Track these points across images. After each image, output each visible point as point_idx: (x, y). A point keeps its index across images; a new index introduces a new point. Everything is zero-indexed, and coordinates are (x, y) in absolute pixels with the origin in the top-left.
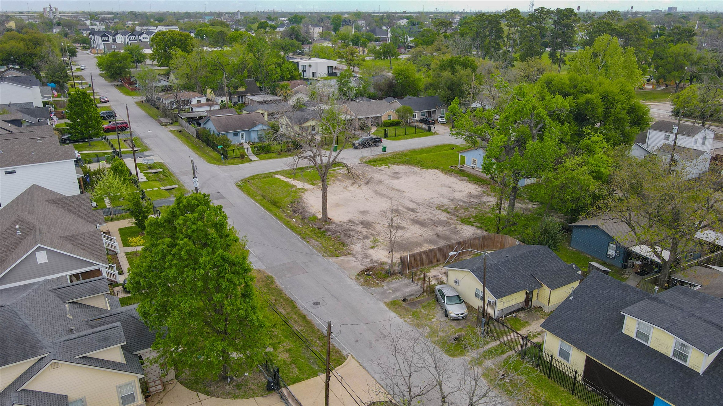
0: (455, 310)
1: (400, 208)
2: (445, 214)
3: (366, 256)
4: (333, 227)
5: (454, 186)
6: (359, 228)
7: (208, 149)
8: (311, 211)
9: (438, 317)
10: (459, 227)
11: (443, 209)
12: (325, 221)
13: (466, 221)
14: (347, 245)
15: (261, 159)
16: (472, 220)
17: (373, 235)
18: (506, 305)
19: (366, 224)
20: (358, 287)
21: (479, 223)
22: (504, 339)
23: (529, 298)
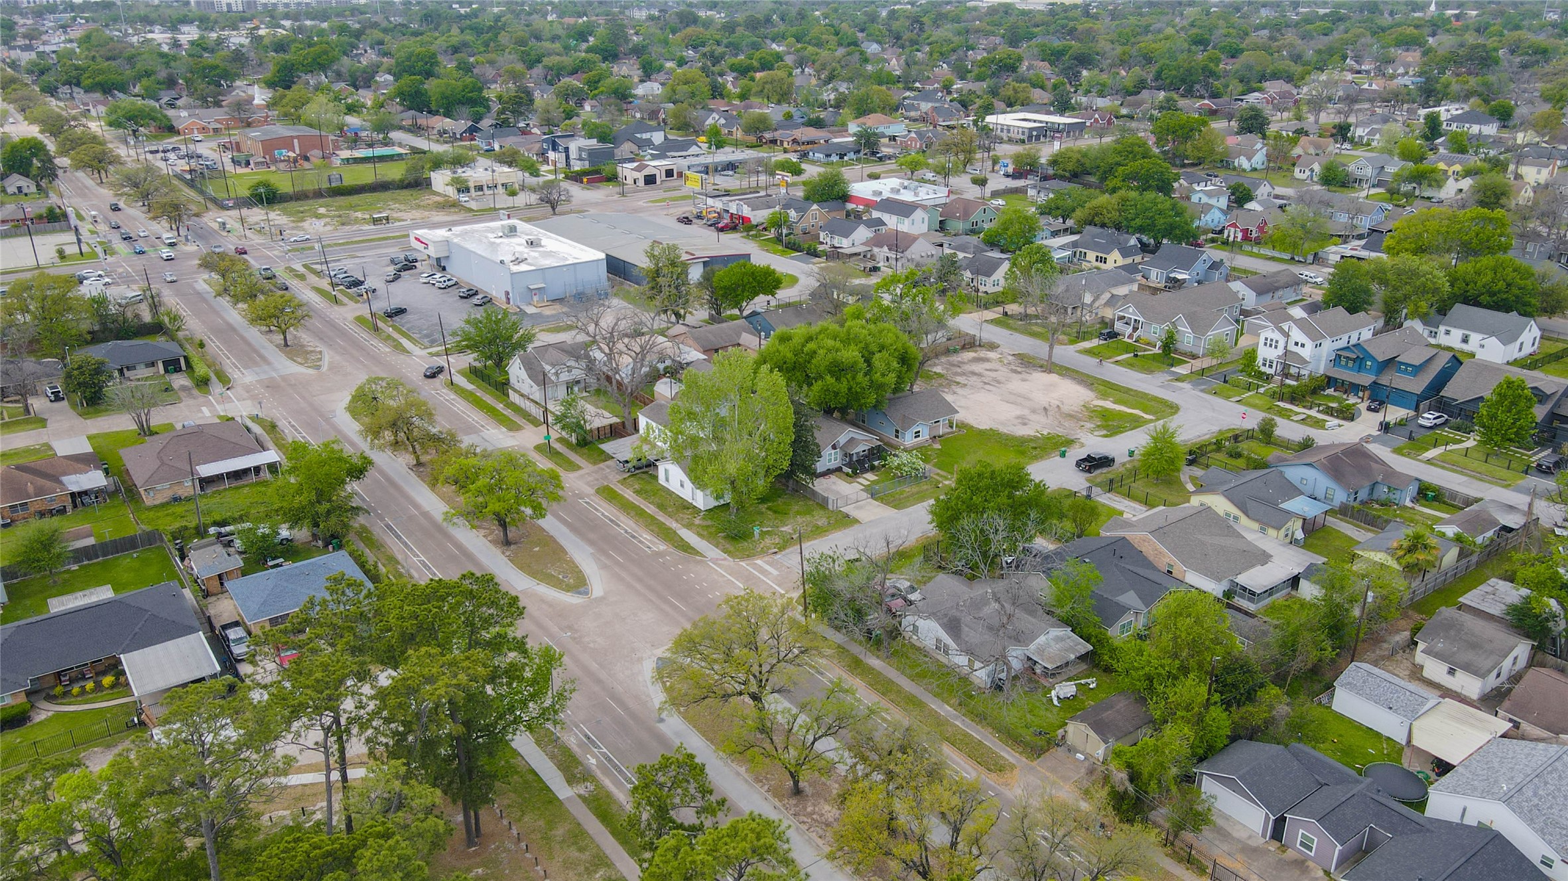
17: (1005, 366)
19: (1015, 372)
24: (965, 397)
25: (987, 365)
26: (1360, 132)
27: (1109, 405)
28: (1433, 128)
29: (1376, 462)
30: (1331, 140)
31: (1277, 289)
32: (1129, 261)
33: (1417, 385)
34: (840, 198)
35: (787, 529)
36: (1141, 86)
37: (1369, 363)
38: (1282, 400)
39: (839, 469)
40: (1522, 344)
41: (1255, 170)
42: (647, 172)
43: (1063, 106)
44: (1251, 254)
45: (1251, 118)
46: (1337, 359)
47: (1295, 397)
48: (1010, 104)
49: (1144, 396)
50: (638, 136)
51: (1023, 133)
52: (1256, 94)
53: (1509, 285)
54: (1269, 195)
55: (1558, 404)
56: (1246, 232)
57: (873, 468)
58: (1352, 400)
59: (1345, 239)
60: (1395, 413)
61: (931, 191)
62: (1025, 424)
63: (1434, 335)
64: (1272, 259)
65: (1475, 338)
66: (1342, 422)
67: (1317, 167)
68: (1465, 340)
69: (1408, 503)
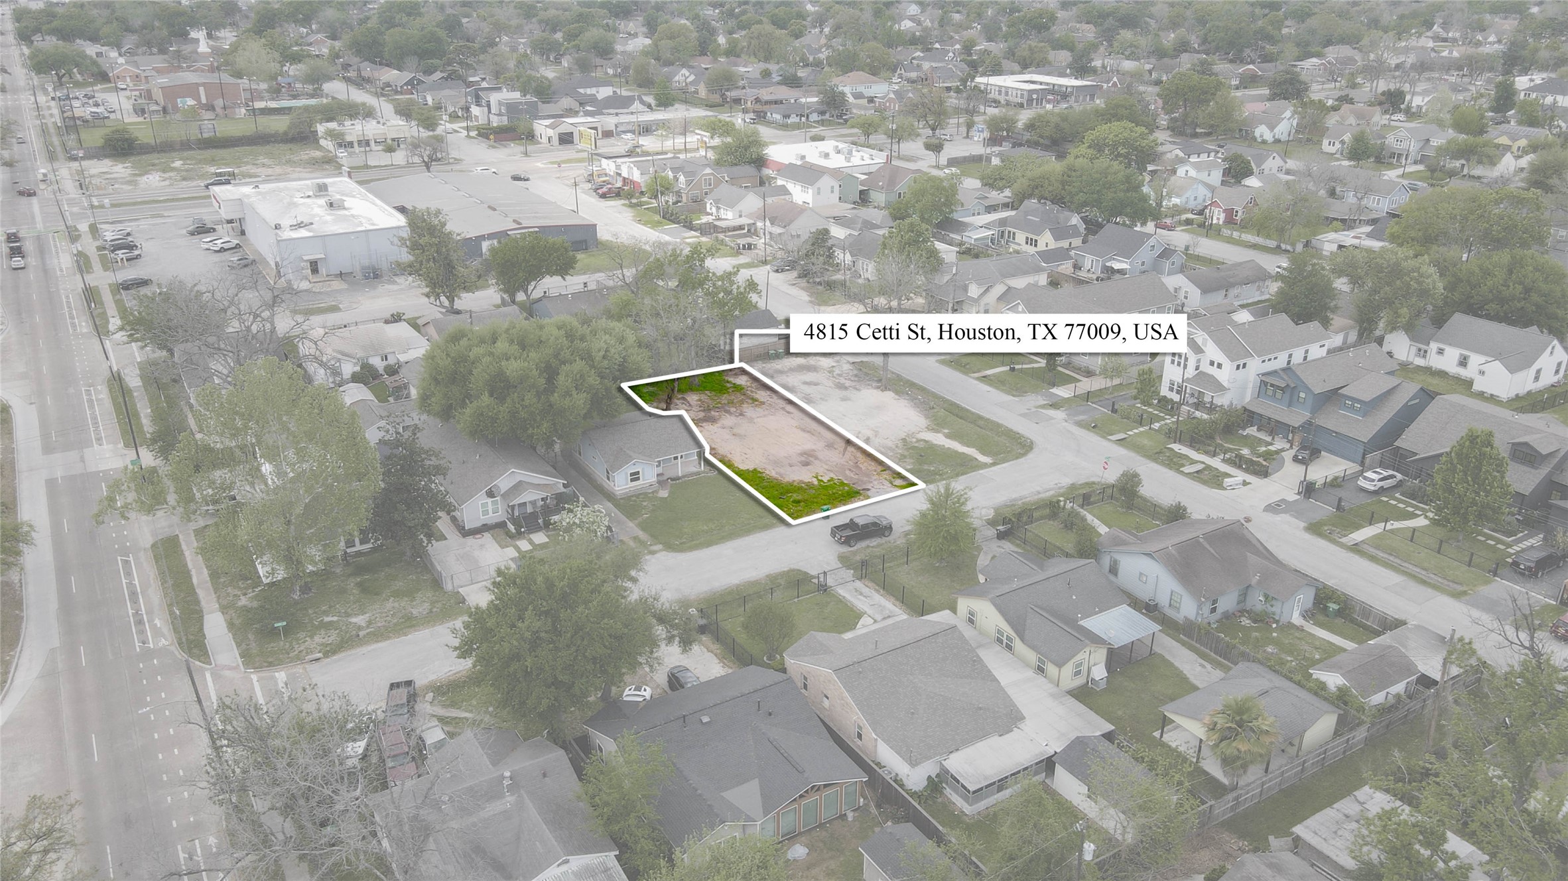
4: (874, 384)
8: (907, 403)
24: (751, 420)
25: (810, 377)
26: (1417, 101)
27: (939, 439)
28: (1505, 99)
29: (1257, 553)
30: (1378, 108)
31: (1233, 285)
32: (1064, 244)
33: (1365, 429)
34: (754, 162)
35: (360, 620)
36: (1183, 47)
37: (1302, 395)
38: (1180, 441)
39: (501, 525)
40: (1538, 372)
41: (1278, 141)
42: (563, 129)
43: (1081, 68)
44: (1230, 240)
45: (1285, 82)
46: (1266, 384)
47: (1199, 437)
48: (1025, 66)
49: (995, 427)
50: (582, 91)
51: (1022, 96)
52: (1314, 60)
53: (1527, 291)
54: (1280, 170)
55: (1559, 467)
56: (1230, 214)
57: (547, 525)
58: (1279, 444)
59: (1347, 224)
60: (1326, 469)
61: (866, 156)
62: (806, 464)
63: (1423, 354)
64: (1254, 246)
65: (1476, 360)
66: (1249, 478)
67: (1347, 137)
68: (1463, 362)
69: (1297, 619)
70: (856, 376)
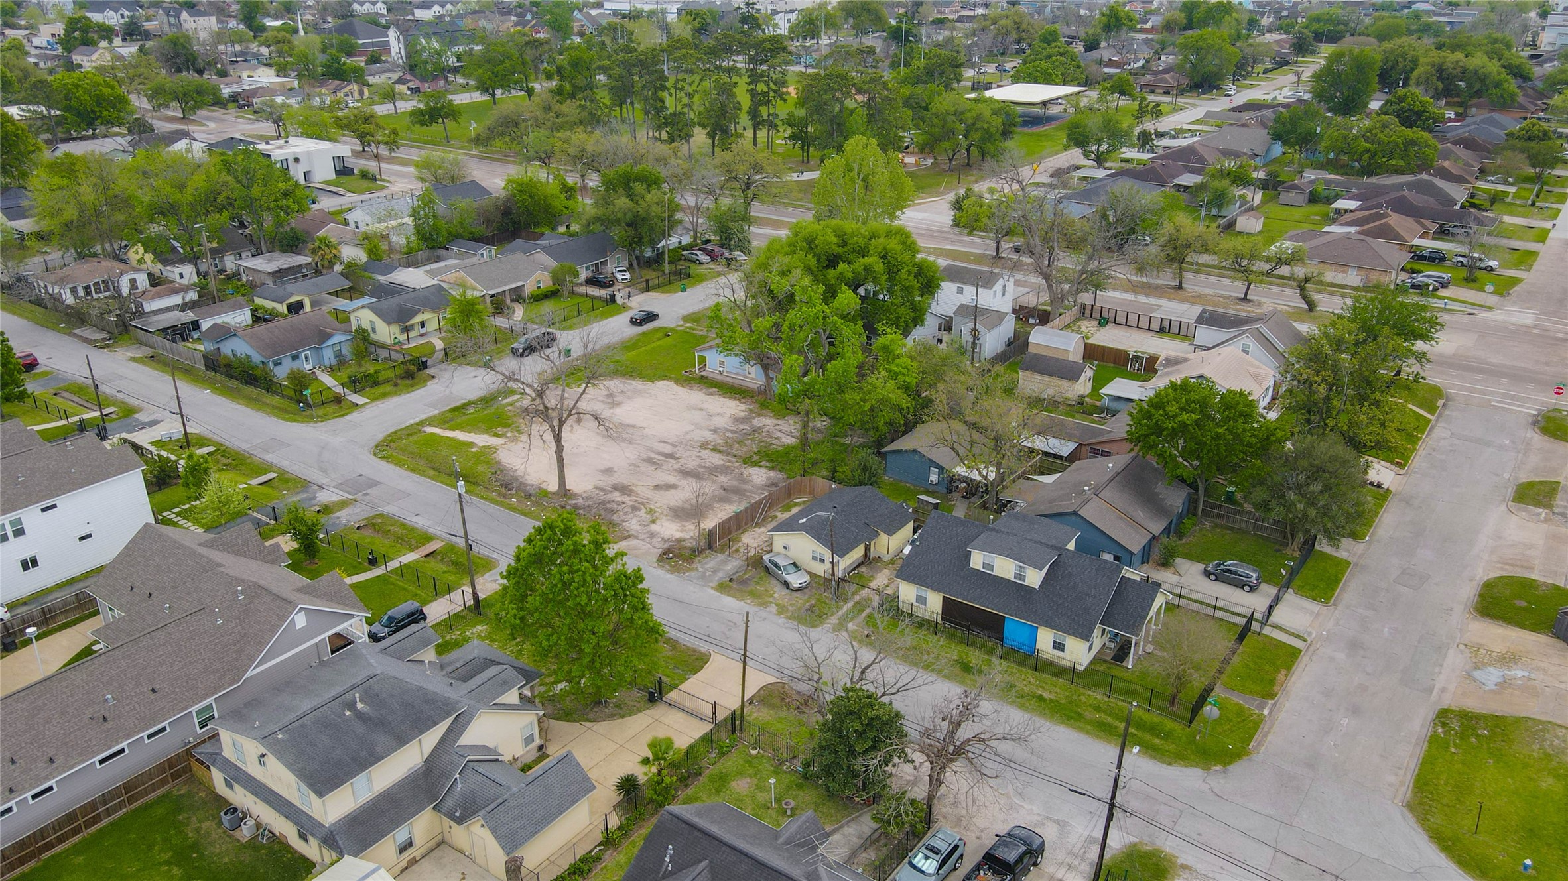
0: (796, 580)
1: (653, 455)
2: (718, 456)
3: (652, 535)
4: (580, 501)
5: (705, 406)
6: (616, 496)
7: (250, 390)
8: (529, 482)
9: (779, 592)
10: (746, 473)
11: (710, 447)
12: (565, 495)
13: (750, 461)
14: (617, 525)
15: (373, 400)
16: (756, 458)
17: (642, 504)
18: (849, 562)
19: (624, 489)
20: (669, 576)
21: (768, 461)
22: (857, 598)
23: (867, 549)
70: (612, 512)
